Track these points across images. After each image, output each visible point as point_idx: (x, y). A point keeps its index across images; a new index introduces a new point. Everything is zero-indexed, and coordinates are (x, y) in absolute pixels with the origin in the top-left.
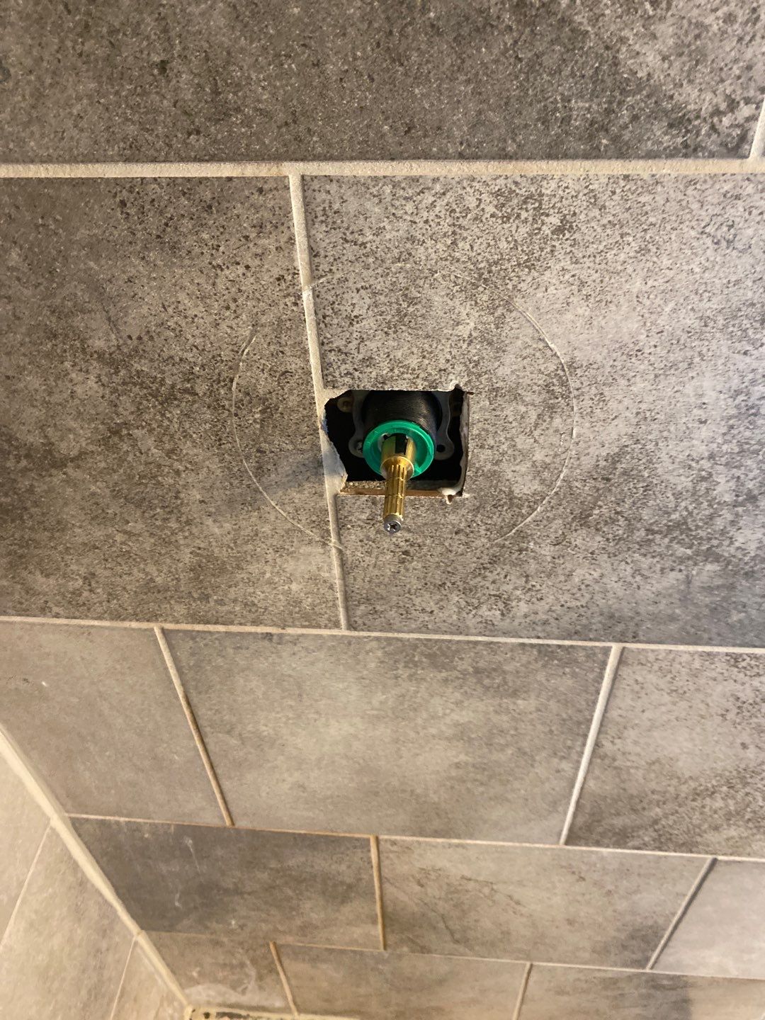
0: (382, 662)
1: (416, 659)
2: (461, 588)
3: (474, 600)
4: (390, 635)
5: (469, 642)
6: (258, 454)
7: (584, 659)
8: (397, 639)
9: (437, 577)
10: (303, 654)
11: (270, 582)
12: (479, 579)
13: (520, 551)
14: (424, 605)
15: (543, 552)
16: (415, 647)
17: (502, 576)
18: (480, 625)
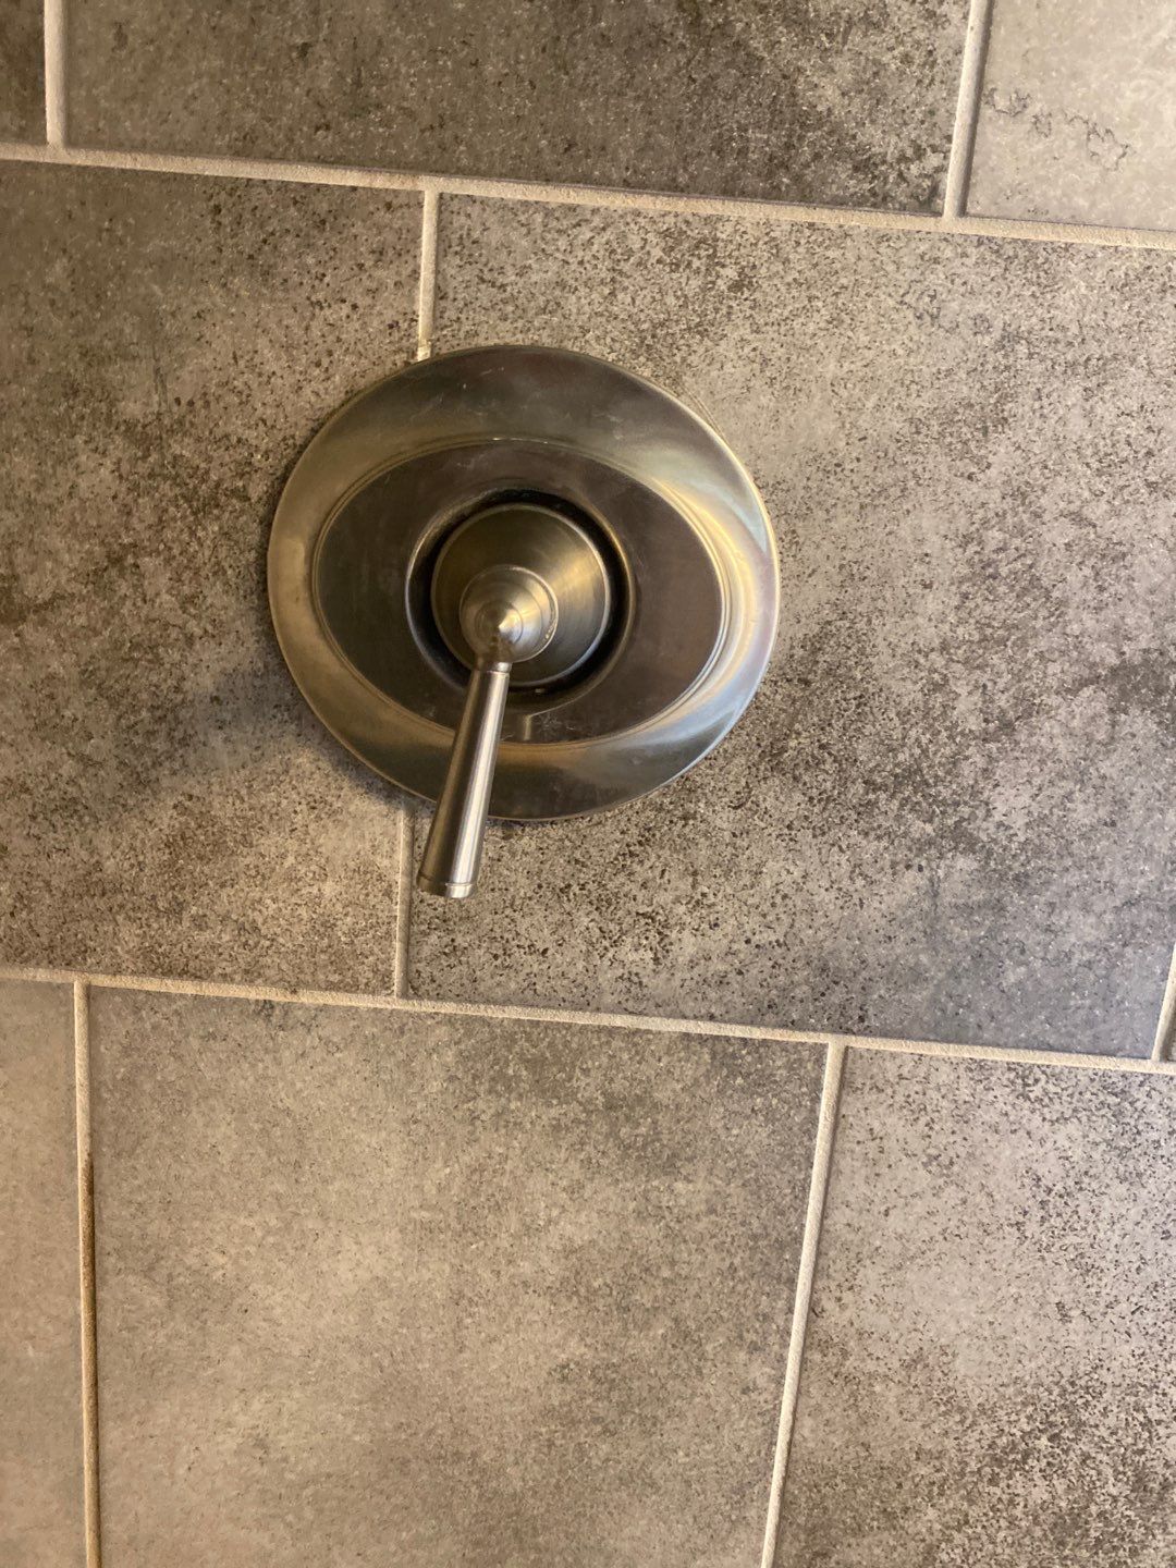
0: (452, 1079)
1: (510, 1072)
2: (593, 897)
3: (612, 926)
4: (472, 1010)
5: (600, 1030)
8: (484, 1020)
9: (558, 871)
10: (318, 1055)
11: (291, 877)
12: (621, 878)
13: (685, 818)
14: (534, 935)
15: (718, 822)
16: (510, 1040)
17: (657, 872)
18: (622, 986)
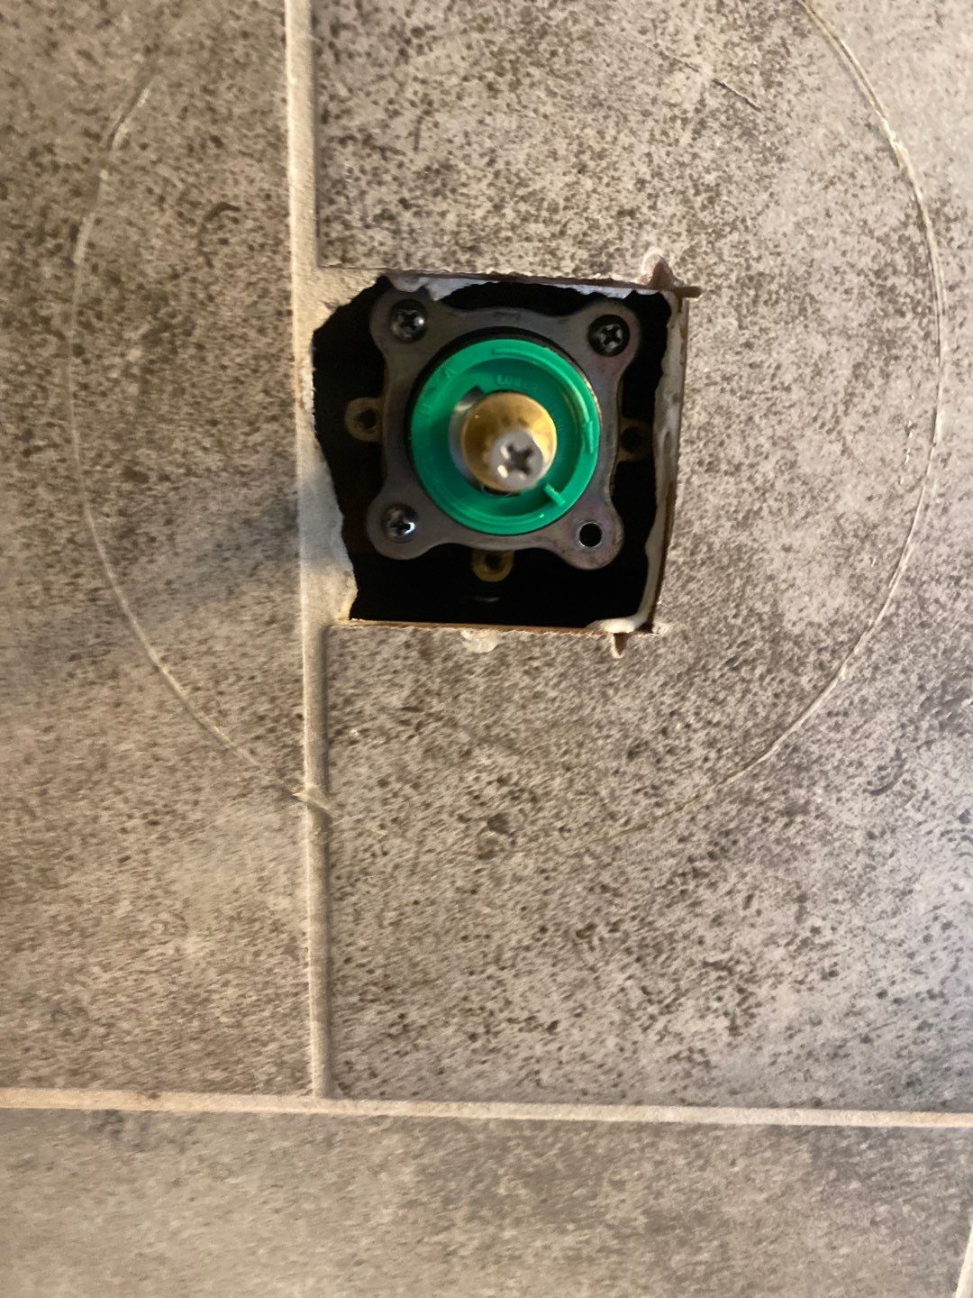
0: (411, 1204)
1: (502, 1191)
2: (632, 942)
3: (662, 984)
4: (438, 1111)
5: (640, 1128)
6: (127, 486)
7: (923, 1170)
8: (457, 1125)
9: (572, 903)
10: (200, 1182)
11: (128, 932)
12: (679, 911)
13: (790, 812)
14: (535, 1003)
15: (846, 817)
16: (500, 1148)
17: (740, 899)
18: (677, 1068)
